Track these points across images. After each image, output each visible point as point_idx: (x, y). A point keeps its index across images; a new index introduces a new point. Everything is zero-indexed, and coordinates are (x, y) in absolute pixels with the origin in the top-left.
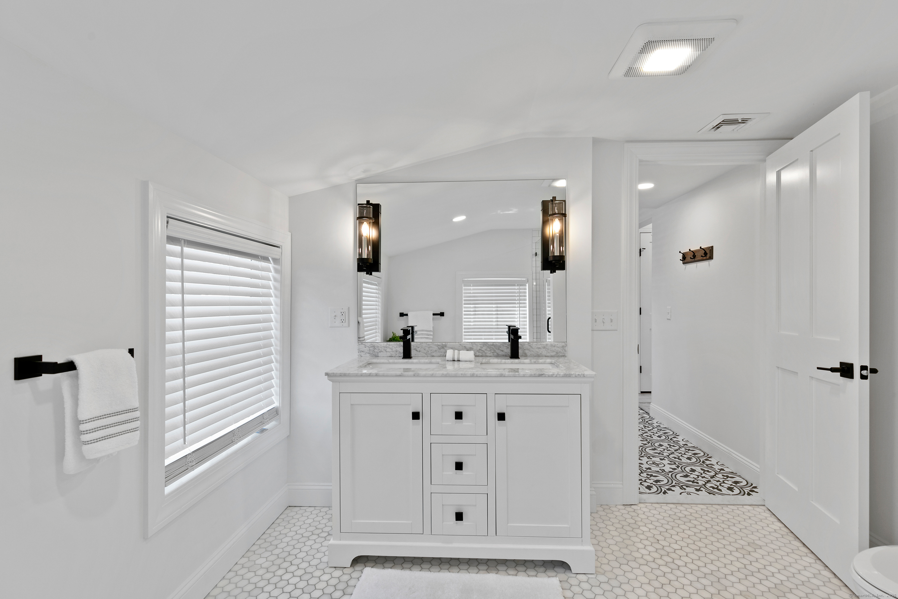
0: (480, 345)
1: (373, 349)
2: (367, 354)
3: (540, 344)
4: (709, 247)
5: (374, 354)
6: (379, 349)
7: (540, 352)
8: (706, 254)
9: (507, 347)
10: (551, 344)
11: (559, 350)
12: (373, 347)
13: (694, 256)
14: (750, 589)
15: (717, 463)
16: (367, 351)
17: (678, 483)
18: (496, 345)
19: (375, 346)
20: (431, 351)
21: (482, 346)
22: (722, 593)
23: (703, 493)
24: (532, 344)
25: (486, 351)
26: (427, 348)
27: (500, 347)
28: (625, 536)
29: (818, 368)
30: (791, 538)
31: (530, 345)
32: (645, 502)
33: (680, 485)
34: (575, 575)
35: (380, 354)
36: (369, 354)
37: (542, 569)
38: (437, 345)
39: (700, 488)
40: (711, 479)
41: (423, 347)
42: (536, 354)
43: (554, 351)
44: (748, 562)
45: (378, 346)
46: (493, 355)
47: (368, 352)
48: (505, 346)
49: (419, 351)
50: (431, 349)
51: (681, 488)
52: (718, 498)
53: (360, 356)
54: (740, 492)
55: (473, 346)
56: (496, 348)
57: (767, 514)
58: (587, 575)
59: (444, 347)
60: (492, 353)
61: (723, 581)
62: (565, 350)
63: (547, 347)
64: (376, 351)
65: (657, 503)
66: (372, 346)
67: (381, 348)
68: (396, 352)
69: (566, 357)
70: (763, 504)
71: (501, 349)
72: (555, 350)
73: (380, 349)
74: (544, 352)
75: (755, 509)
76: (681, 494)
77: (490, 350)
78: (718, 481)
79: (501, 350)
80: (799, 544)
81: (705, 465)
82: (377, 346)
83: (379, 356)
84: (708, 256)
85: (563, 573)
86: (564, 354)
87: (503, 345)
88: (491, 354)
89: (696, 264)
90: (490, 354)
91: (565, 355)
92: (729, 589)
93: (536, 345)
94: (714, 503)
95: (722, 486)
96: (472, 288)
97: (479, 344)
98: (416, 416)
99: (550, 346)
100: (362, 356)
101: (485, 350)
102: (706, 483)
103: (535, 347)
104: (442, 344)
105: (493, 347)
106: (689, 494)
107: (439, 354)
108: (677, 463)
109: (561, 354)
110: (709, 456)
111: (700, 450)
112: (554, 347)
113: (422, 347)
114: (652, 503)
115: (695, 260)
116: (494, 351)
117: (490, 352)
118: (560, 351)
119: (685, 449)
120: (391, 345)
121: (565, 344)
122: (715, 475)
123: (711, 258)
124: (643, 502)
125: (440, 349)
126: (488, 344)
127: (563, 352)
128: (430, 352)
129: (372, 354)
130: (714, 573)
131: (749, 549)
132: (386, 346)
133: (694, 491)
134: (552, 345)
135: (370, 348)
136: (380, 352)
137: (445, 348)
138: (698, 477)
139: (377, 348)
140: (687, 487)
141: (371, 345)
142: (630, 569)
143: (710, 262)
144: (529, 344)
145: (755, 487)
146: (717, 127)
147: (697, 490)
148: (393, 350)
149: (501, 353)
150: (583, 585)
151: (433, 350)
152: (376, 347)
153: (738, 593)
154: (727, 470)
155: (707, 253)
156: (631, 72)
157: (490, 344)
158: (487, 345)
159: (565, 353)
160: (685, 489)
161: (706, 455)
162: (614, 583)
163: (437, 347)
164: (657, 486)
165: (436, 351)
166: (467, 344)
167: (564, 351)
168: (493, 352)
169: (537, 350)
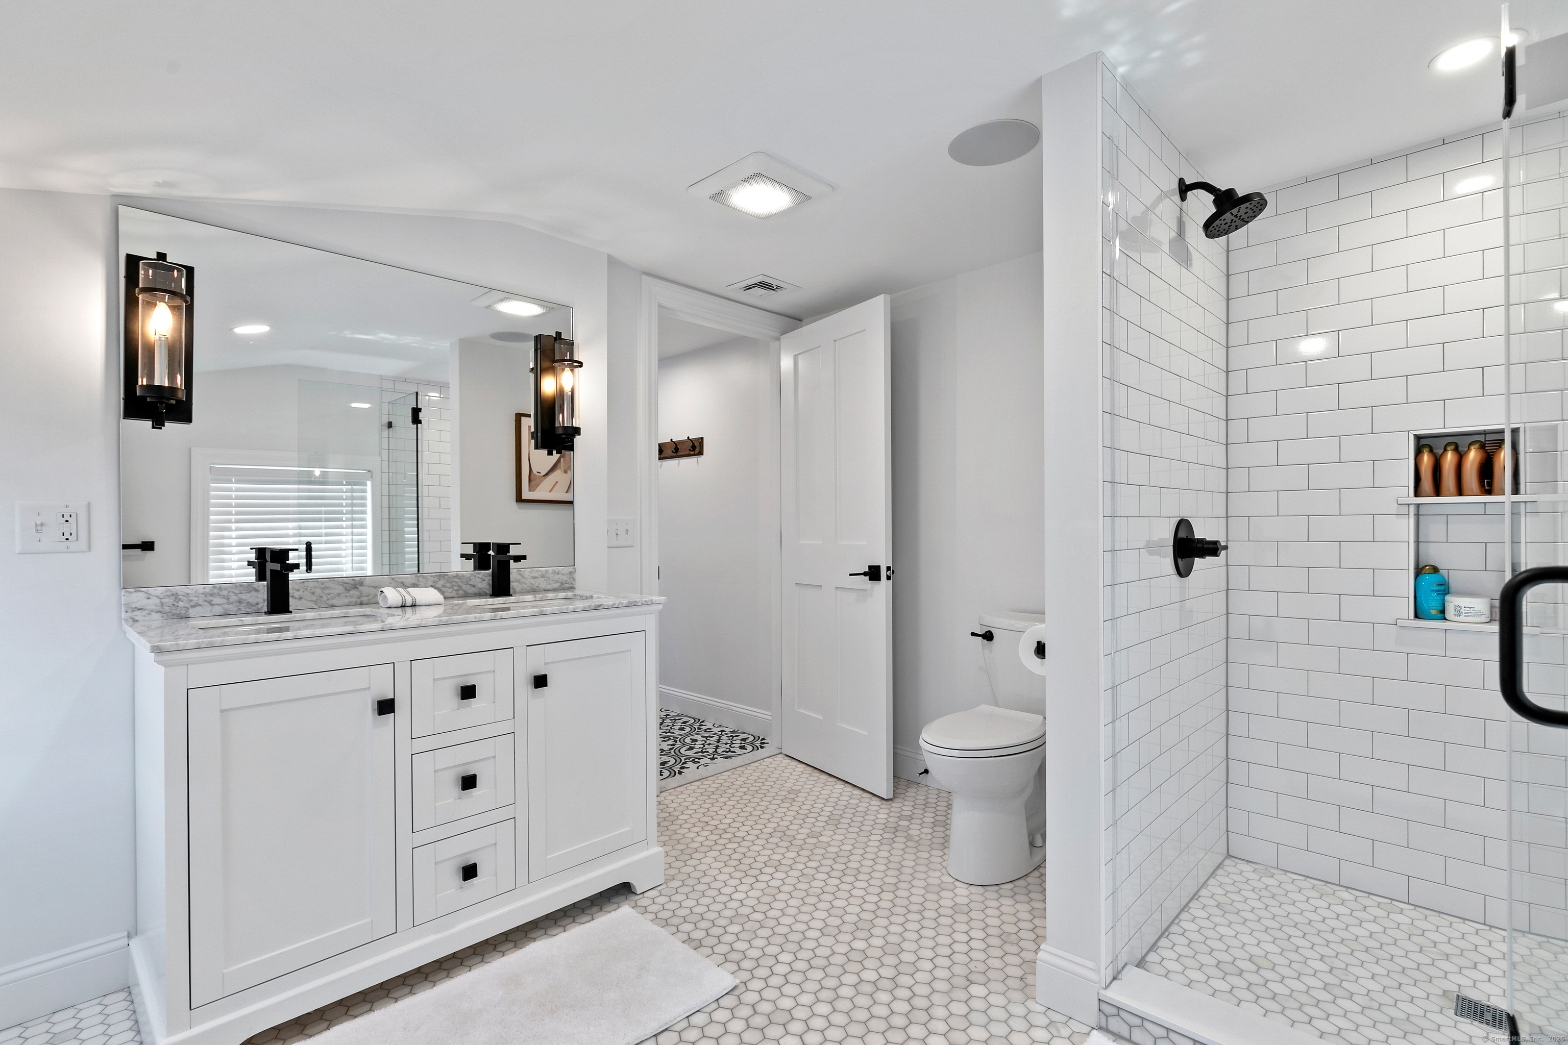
0: (432, 578)
1: (172, 601)
2: (152, 613)
3: (537, 570)
4: (699, 439)
5: (174, 612)
6: (191, 601)
7: (537, 584)
8: (694, 447)
9: (481, 580)
10: (553, 570)
11: (565, 578)
12: (171, 597)
13: (676, 450)
14: (813, 829)
15: (713, 725)
16: (153, 607)
17: (688, 758)
18: (463, 576)
19: (179, 593)
20: (329, 597)
21: (437, 580)
22: (793, 842)
23: (719, 760)
24: (524, 571)
25: (443, 589)
26: (318, 591)
27: (470, 580)
28: (668, 833)
29: (851, 575)
30: (816, 773)
31: (521, 573)
32: (666, 789)
33: (691, 760)
34: (642, 896)
35: (192, 612)
36: (159, 614)
37: (595, 909)
38: (341, 583)
39: (714, 756)
40: (718, 744)
41: (309, 589)
42: (530, 588)
43: (557, 582)
44: (798, 808)
45: (188, 594)
46: (456, 596)
47: (158, 608)
48: (479, 577)
49: (298, 597)
50: (327, 591)
51: (694, 761)
52: (737, 761)
53: (131, 620)
54: (753, 747)
55: (418, 580)
56: (462, 582)
57: (788, 760)
58: (656, 889)
59: (358, 586)
60: (454, 591)
61: (788, 833)
62: (573, 578)
63: (547, 576)
64: (181, 604)
65: (680, 786)
66: (168, 593)
67: (198, 597)
68: (238, 603)
69: (574, 589)
70: (780, 752)
71: (470, 583)
72: (559, 578)
73: (196, 599)
74: (543, 584)
75: (775, 759)
76: (698, 768)
77: (452, 587)
78: (726, 744)
79: (471, 585)
80: (826, 777)
81: (703, 732)
82: (183, 594)
83: (191, 615)
84: (697, 451)
85: (625, 900)
86: (571, 585)
87: (475, 576)
88: (454, 594)
89: (678, 461)
90: (451, 593)
91: (574, 586)
92: (797, 837)
93: (531, 572)
94: (737, 766)
95: (734, 747)
96: (234, 486)
97: (431, 576)
98: (386, 707)
99: (552, 573)
100: (137, 621)
101: (443, 586)
102: (716, 749)
103: (529, 576)
104: (353, 580)
105: (457, 580)
106: (706, 765)
107: (347, 601)
108: (672, 738)
109: (567, 585)
110: (701, 721)
111: (687, 716)
112: (558, 574)
113: (306, 589)
114: (674, 788)
115: (678, 454)
116: (460, 587)
117: (450, 590)
118: (566, 581)
119: (670, 720)
120: (226, 589)
121: (573, 568)
122: (720, 739)
123: (701, 453)
124: (664, 790)
125: (348, 590)
126: (447, 575)
127: (570, 582)
128: (325, 598)
129: (171, 614)
130: (777, 829)
131: (792, 796)
132: (211, 593)
133: (709, 761)
134: (555, 571)
135: (163, 600)
136: (192, 606)
137: (360, 588)
138: (704, 746)
139: (185, 598)
140: (699, 759)
141: (166, 592)
142: (698, 862)
143: (698, 458)
144: (519, 572)
145: (763, 739)
146: (749, 288)
147: (713, 759)
148: (231, 600)
149: (471, 590)
150: (658, 900)
151: (333, 594)
152: (181, 597)
153: (806, 836)
154: (727, 730)
155: (696, 447)
156: (719, 196)
157: (452, 575)
158: (446, 577)
159: (573, 582)
160: (699, 762)
161: (697, 721)
162: (691, 882)
163: (341, 588)
164: (667, 768)
165: (339, 595)
166: (406, 578)
167: (572, 580)
168: (456, 590)
169: (532, 581)
